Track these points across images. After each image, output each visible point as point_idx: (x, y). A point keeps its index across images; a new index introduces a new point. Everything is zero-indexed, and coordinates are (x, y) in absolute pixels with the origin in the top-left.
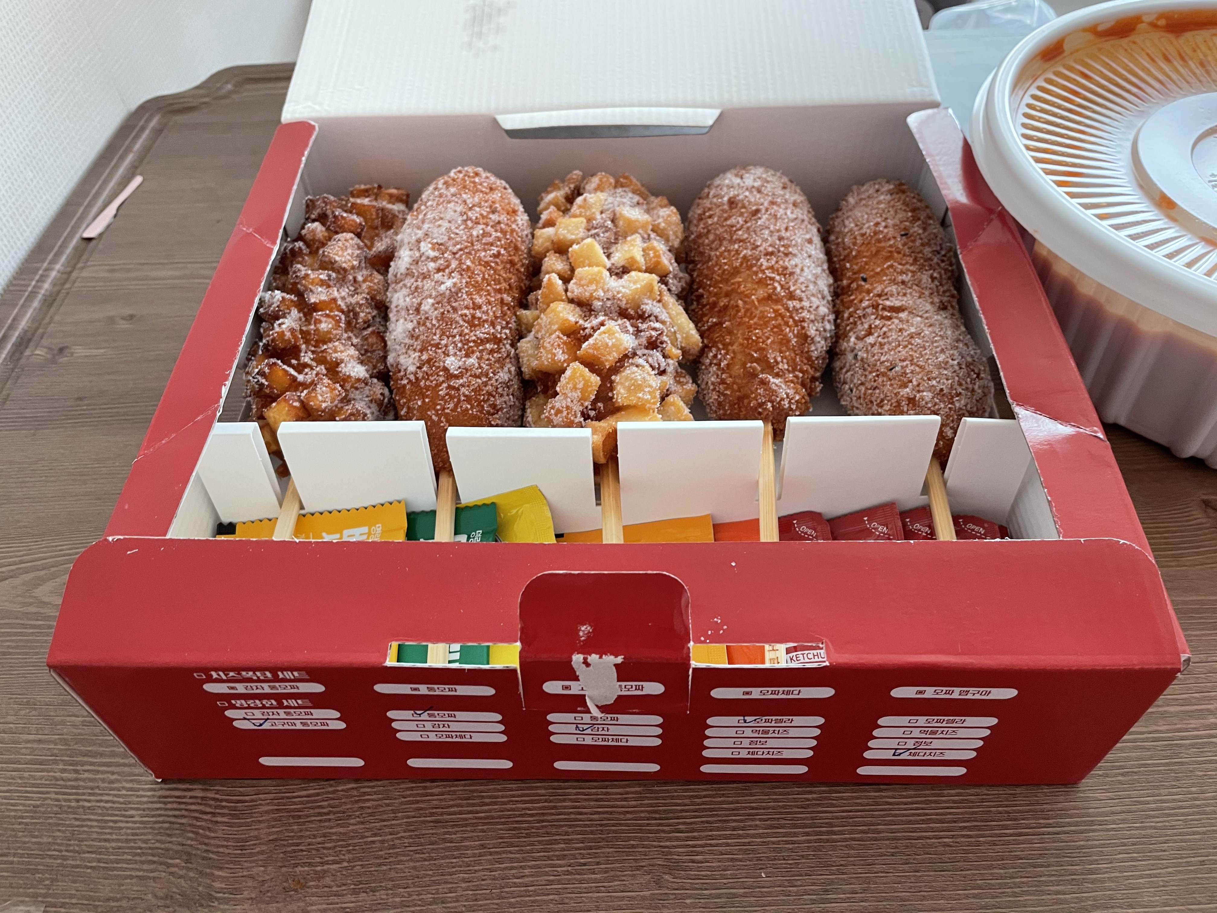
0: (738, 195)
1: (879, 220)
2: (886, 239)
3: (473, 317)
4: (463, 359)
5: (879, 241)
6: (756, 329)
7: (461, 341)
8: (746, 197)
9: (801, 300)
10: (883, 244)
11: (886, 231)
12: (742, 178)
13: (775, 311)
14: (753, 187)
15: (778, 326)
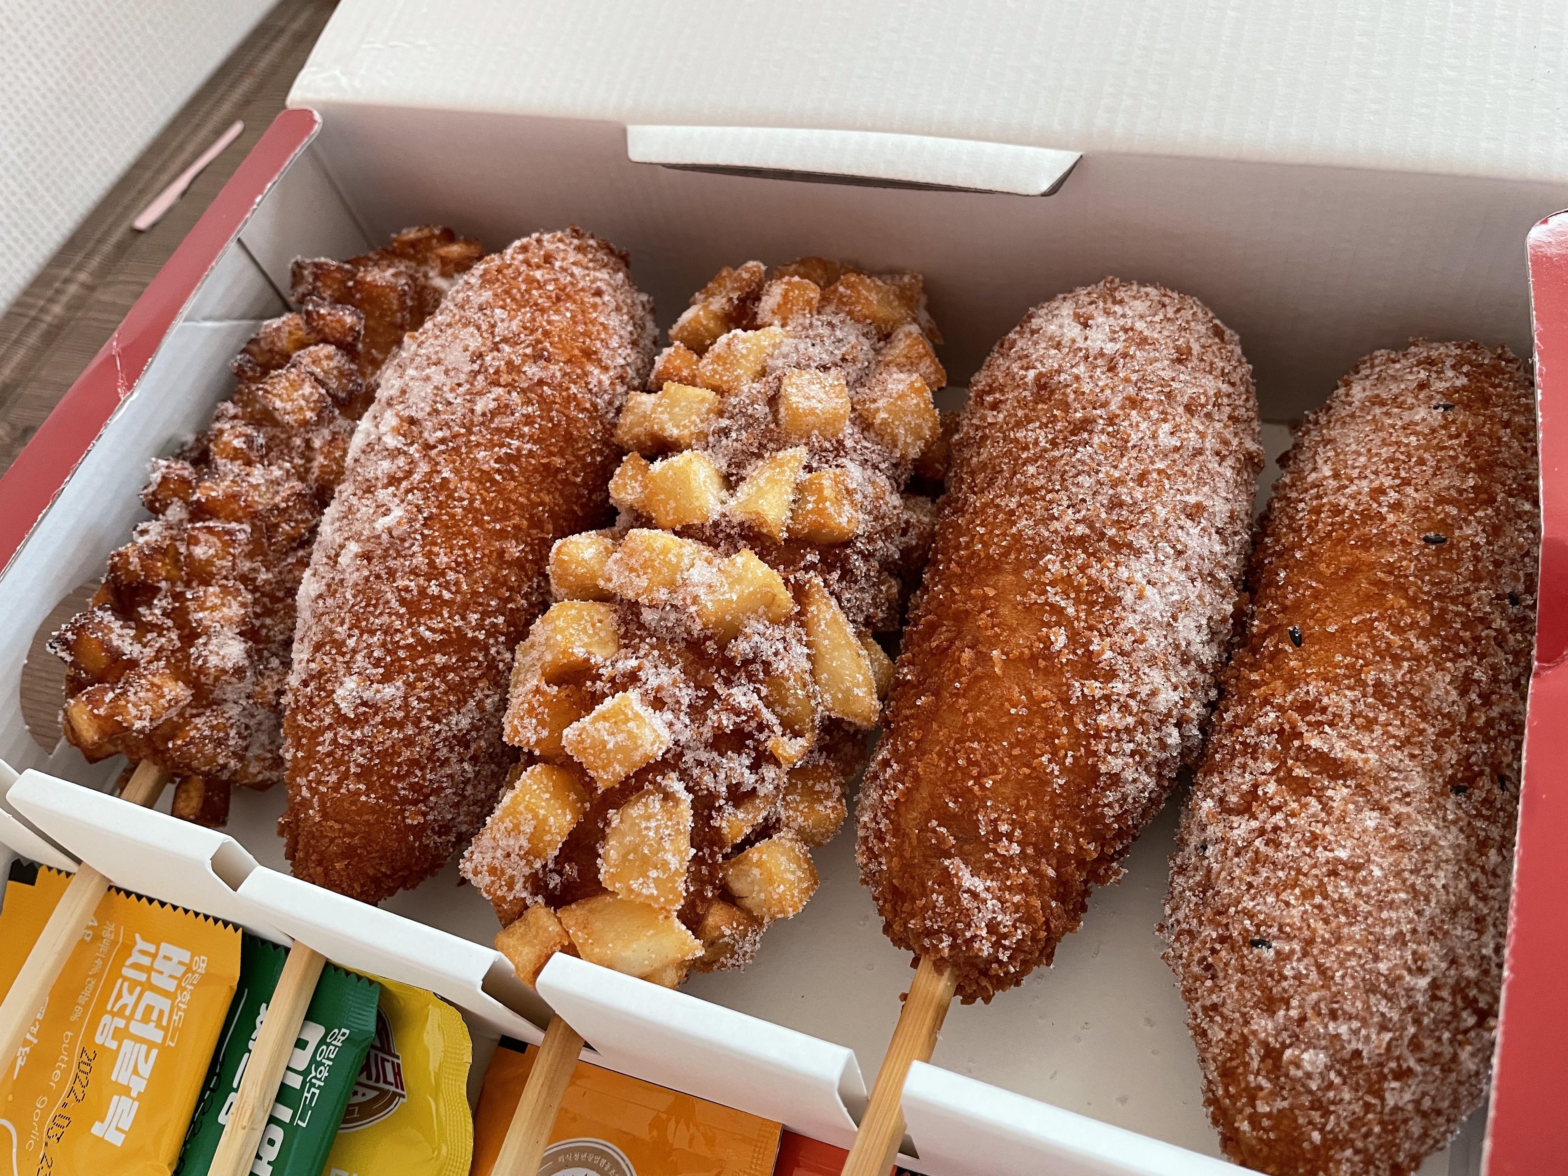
0: (1059, 372)
1: (1388, 482)
2: (1383, 541)
3: (423, 592)
4: (375, 686)
5: (1366, 543)
6: (975, 737)
7: (383, 645)
8: (1077, 378)
9: (1111, 675)
10: (1371, 556)
11: (1391, 518)
12: (1086, 325)
13: (1034, 703)
14: (1102, 354)
15: (1027, 743)
